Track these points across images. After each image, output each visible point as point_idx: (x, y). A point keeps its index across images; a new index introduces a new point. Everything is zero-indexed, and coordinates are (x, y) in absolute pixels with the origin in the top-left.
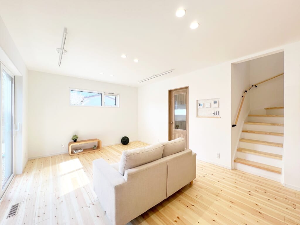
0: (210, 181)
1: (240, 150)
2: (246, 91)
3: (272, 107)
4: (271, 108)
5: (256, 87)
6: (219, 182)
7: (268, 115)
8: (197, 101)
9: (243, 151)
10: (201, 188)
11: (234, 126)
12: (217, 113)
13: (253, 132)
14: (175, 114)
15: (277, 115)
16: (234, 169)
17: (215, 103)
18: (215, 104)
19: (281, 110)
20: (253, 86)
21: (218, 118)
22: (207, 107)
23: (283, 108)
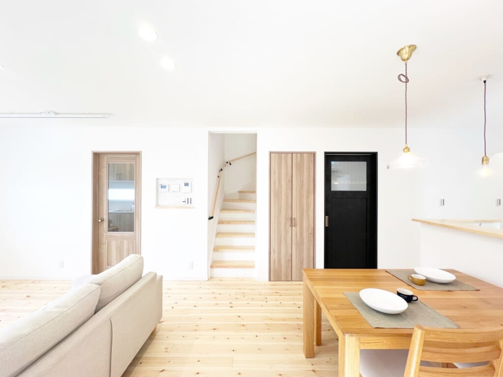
0: (182, 312)
1: (216, 249)
2: (222, 170)
3: (244, 190)
4: (243, 192)
5: (230, 164)
6: (195, 306)
7: (241, 200)
8: (157, 179)
9: (220, 250)
10: (172, 331)
11: (211, 218)
12: (189, 201)
13: (229, 222)
14: (109, 199)
15: (249, 201)
16: (211, 278)
17: (186, 185)
18: (186, 187)
19: (253, 194)
20: (227, 163)
21: (190, 208)
22: (174, 191)
23: (254, 192)
